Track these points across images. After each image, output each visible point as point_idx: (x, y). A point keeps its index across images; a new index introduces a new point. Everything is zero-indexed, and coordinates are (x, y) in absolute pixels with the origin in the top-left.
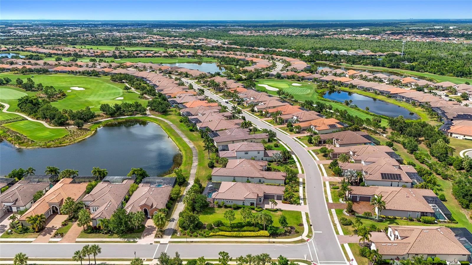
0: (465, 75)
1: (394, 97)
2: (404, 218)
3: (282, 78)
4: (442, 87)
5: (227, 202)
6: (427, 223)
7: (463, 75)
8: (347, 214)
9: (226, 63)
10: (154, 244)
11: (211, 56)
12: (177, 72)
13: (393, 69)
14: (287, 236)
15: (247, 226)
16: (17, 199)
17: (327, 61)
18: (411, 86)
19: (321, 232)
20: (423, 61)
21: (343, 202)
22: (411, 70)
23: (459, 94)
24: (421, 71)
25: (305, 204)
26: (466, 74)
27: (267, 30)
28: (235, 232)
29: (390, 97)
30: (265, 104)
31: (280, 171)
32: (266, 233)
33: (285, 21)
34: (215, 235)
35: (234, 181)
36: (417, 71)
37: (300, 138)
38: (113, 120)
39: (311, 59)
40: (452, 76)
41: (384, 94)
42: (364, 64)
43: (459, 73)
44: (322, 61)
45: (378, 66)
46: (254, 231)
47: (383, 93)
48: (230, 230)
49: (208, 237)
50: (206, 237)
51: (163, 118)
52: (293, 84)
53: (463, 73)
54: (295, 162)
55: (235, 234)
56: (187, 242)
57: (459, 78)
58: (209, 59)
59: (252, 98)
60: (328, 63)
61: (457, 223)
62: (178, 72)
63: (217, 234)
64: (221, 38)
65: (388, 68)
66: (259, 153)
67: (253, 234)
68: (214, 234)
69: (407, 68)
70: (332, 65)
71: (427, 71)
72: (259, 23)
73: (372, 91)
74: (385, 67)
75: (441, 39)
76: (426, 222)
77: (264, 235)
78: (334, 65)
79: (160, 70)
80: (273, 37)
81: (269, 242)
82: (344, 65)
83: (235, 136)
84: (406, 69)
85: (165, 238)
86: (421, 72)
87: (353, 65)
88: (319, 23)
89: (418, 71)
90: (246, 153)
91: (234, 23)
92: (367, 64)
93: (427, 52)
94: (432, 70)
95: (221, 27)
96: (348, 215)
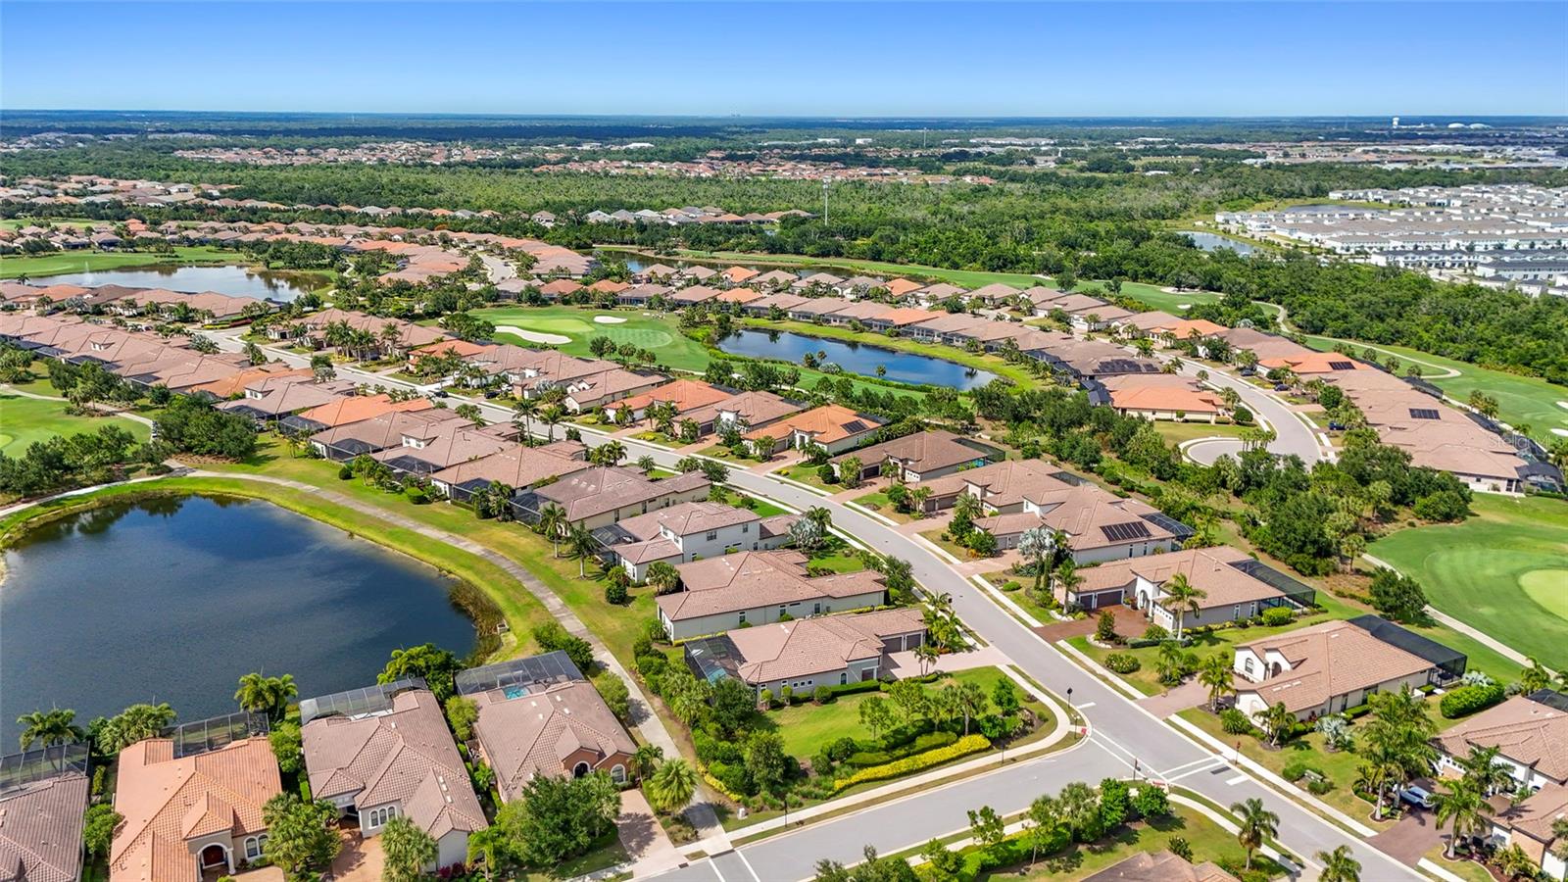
0: (1009, 265)
1: (906, 334)
2: (1228, 624)
3: (545, 303)
4: (992, 298)
5: (796, 685)
6: (1277, 625)
7: (1005, 266)
8: (1103, 645)
9: (293, 262)
10: (690, 863)
11: (202, 243)
12: (132, 304)
13: (826, 260)
14: (1031, 736)
15: (920, 733)
16: (21, 863)
17: (626, 243)
18: (917, 302)
19: (1093, 704)
20: (887, 233)
21: (1064, 618)
22: (874, 259)
23: (1041, 314)
24: (899, 260)
25: (985, 644)
26: (1012, 262)
27: (325, 147)
28: (903, 761)
29: (898, 335)
30: (592, 386)
31: (833, 572)
32: (978, 741)
33: (355, 115)
34: (850, 786)
35: (784, 617)
36: (889, 261)
37: (787, 474)
38: (42, 509)
39: (577, 238)
40: (978, 270)
41: (875, 329)
42: (743, 247)
43: (996, 261)
44: (610, 243)
45: (783, 251)
46: (945, 745)
47: (870, 326)
48: (887, 758)
49: (831, 796)
50: (828, 798)
51: (254, 473)
52: (598, 319)
53: (1005, 260)
54: (843, 541)
55: (903, 765)
56: (787, 827)
57: (998, 273)
58: (200, 252)
59: (529, 373)
60: (634, 249)
61: (1326, 611)
62: (135, 307)
63: (854, 779)
64: (168, 176)
65: (812, 256)
66: (746, 530)
67: (948, 752)
68: (847, 782)
69: (862, 256)
70: (650, 254)
71: (913, 261)
72: (260, 120)
73: (837, 324)
74: (802, 254)
75: (865, 173)
76: (1279, 623)
77: (977, 748)
78: (656, 254)
79: (44, 301)
80: (366, 170)
81: (1003, 763)
82: (685, 253)
83: (614, 492)
84: (859, 258)
85: (708, 836)
86: (902, 263)
87: (715, 254)
88: (477, 123)
89: (894, 261)
90: (711, 538)
91: (161, 119)
92: (751, 249)
93: (870, 210)
94: (925, 256)
95: (125, 137)
96: (1109, 646)
